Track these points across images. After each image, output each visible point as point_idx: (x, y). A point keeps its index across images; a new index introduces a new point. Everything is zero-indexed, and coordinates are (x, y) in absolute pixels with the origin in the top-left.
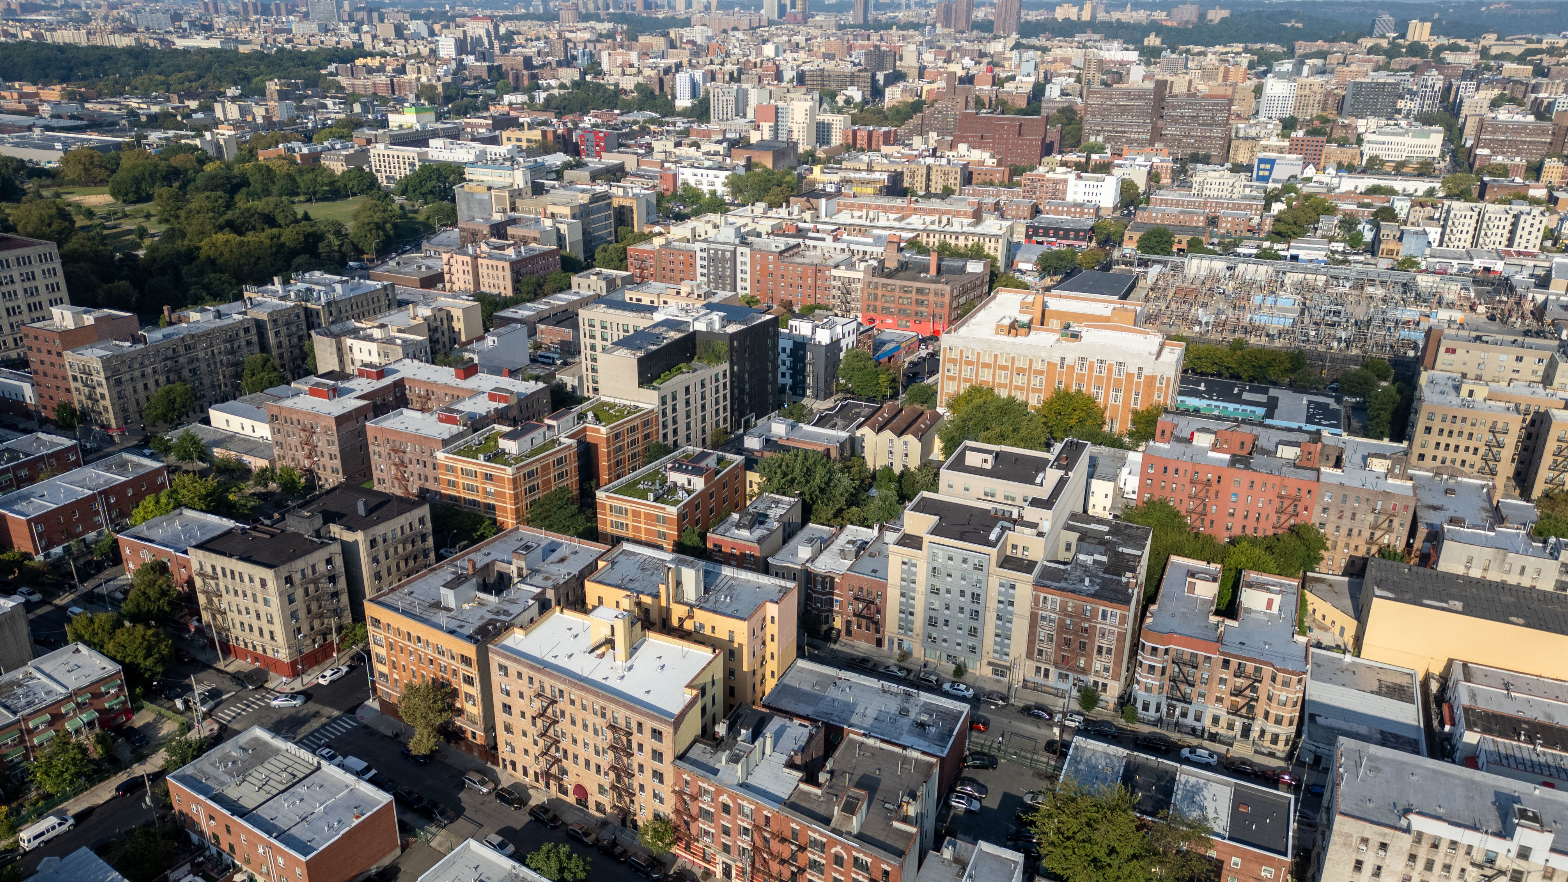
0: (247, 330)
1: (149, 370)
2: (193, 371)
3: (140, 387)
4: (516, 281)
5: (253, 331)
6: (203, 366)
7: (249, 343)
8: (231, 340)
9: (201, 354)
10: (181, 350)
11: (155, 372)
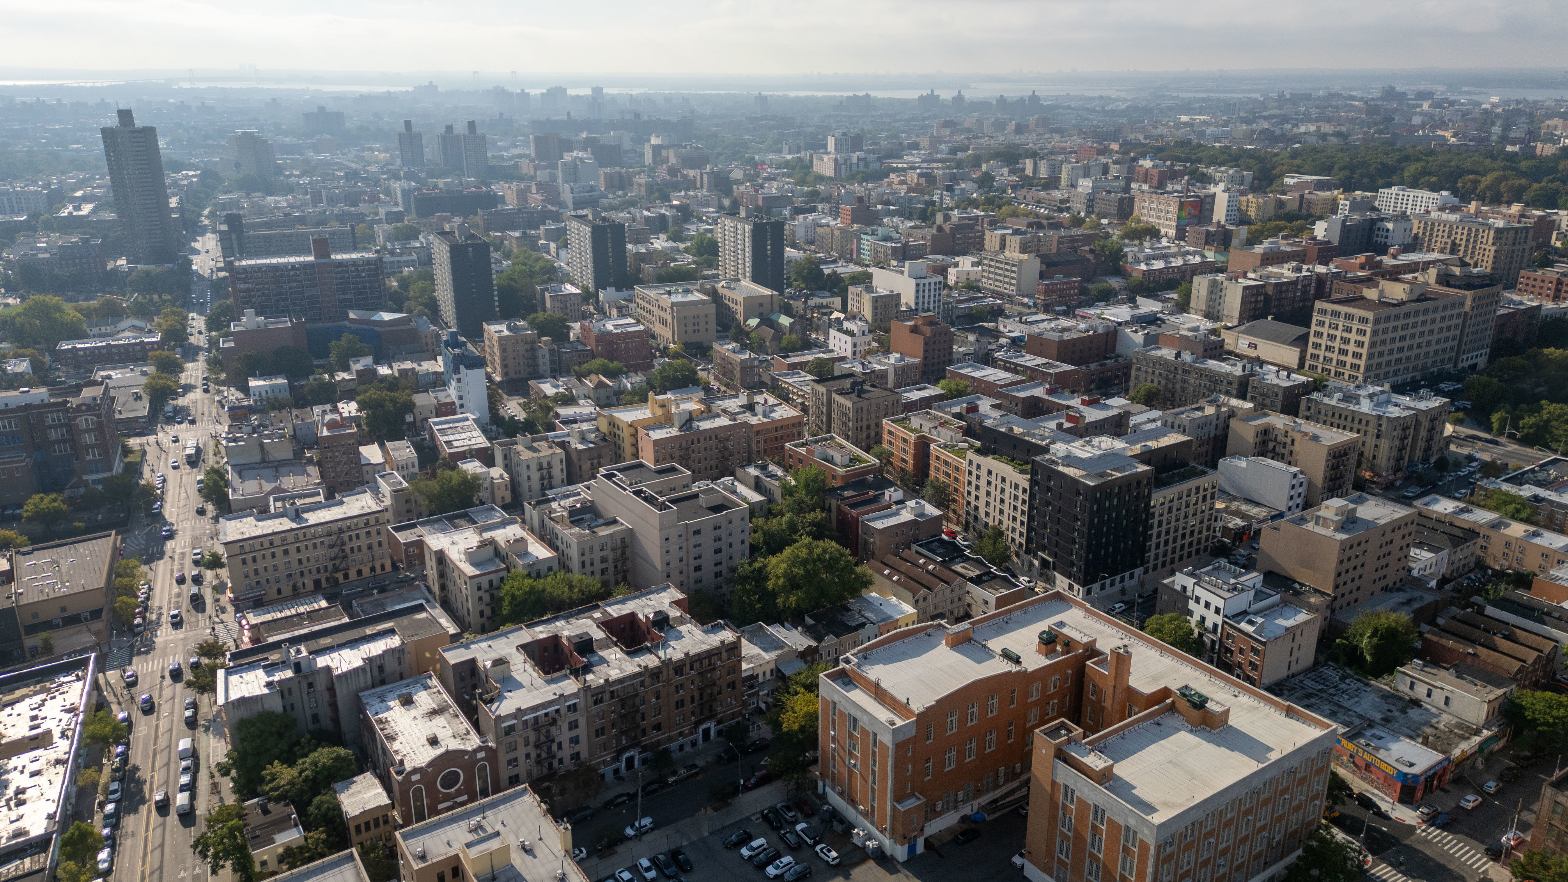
1: (1157, 372)
3: (1149, 379)
9: (1192, 381)
10: (1180, 372)
11: (1160, 374)
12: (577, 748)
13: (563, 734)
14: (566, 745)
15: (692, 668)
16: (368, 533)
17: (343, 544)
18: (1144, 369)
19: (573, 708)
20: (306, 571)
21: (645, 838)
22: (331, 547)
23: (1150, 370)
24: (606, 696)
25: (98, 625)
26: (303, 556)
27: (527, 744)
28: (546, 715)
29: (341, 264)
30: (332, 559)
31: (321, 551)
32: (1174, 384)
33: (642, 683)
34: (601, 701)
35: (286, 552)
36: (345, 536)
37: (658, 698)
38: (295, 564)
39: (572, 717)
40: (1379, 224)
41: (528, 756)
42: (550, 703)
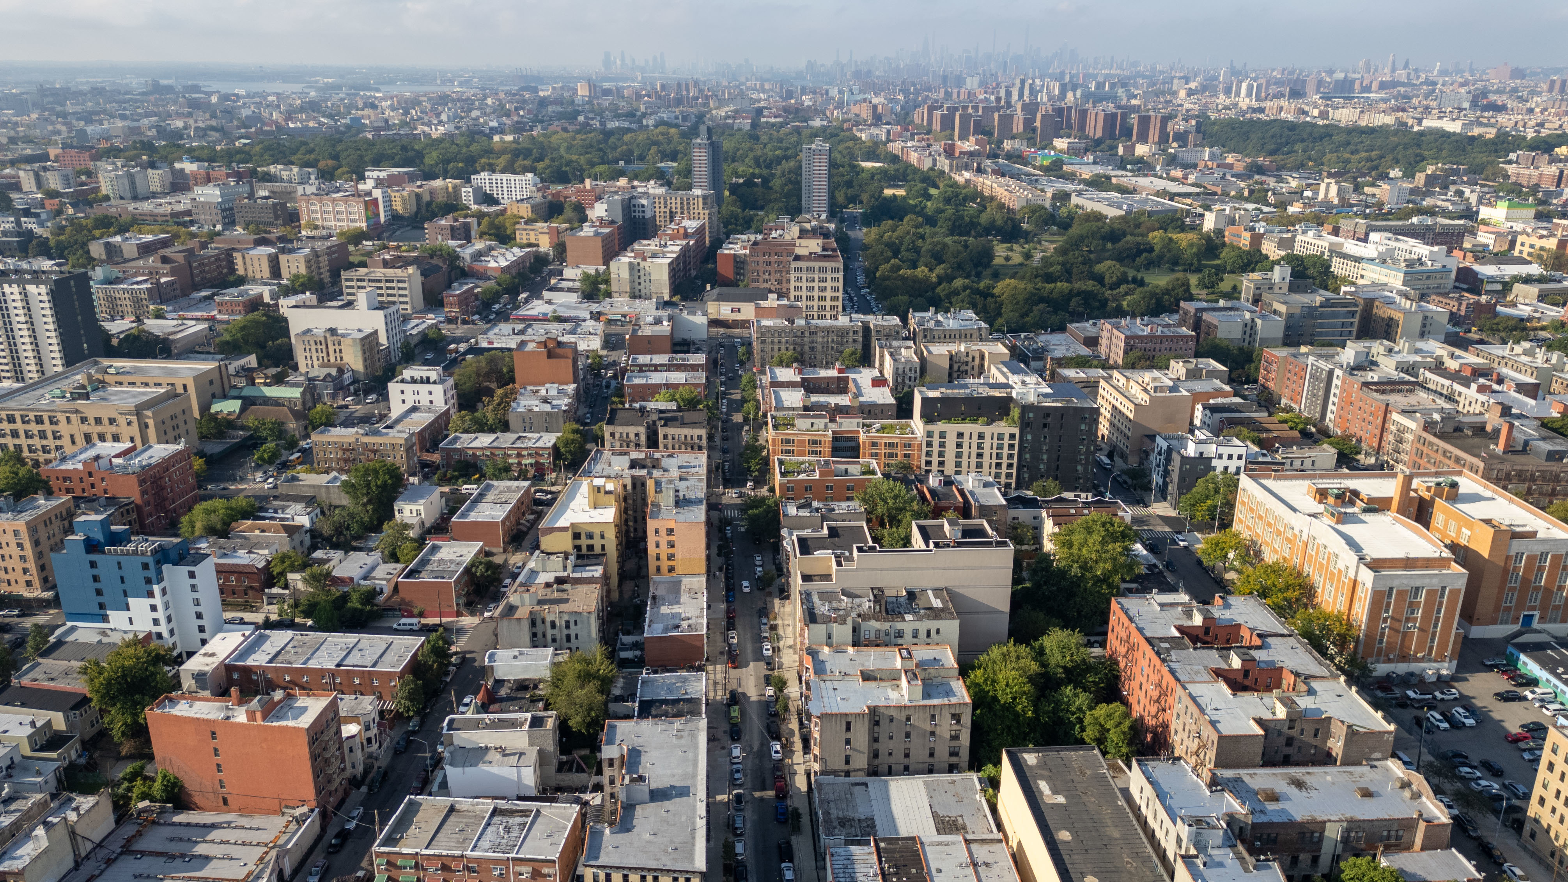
0: (855, 332)
1: (784, 340)
2: (812, 349)
3: (776, 348)
4: (1126, 353)
5: (860, 334)
6: (819, 347)
7: (854, 341)
8: (842, 336)
9: (820, 340)
10: (807, 334)
11: (787, 341)
18: (769, 340)
23: (776, 340)
32: (802, 346)
40: (633, 202)
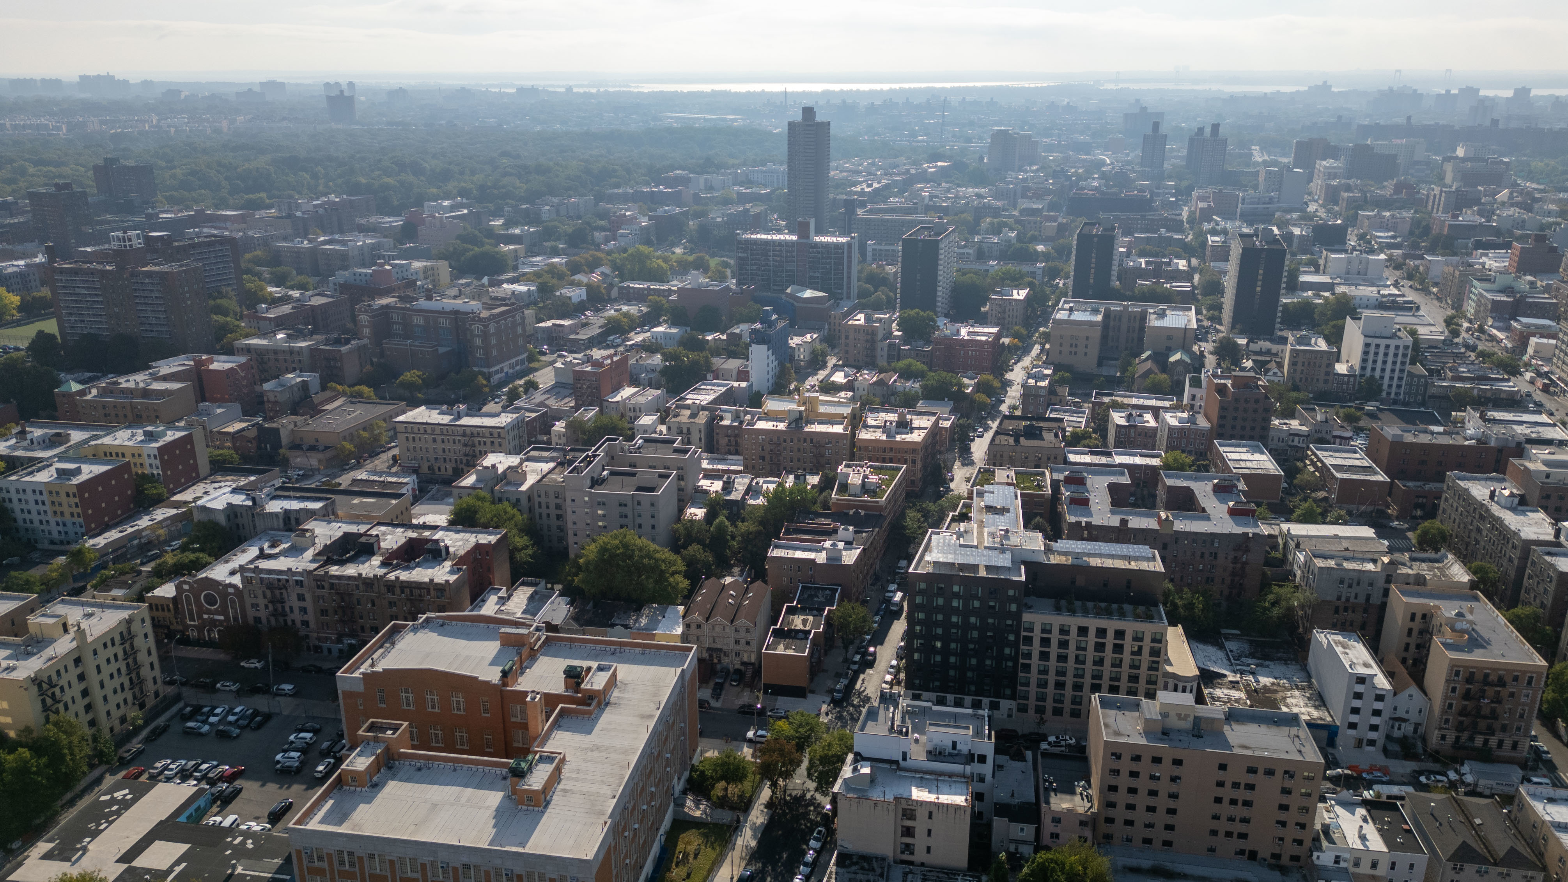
12: (306, 618)
13: (292, 601)
14: (296, 611)
15: (403, 592)
16: (492, 442)
17: (474, 446)
18: (1451, 501)
19: (299, 583)
20: (448, 458)
21: (278, 698)
22: (466, 445)
23: (1455, 505)
24: (326, 585)
25: (320, 456)
26: (447, 446)
27: (265, 597)
28: (279, 580)
29: (816, 245)
30: (466, 455)
31: (458, 447)
32: (1469, 531)
33: (357, 586)
34: (323, 588)
35: (434, 440)
36: (476, 440)
37: (373, 605)
38: (440, 452)
39: (298, 590)
41: (267, 607)
42: (280, 572)
